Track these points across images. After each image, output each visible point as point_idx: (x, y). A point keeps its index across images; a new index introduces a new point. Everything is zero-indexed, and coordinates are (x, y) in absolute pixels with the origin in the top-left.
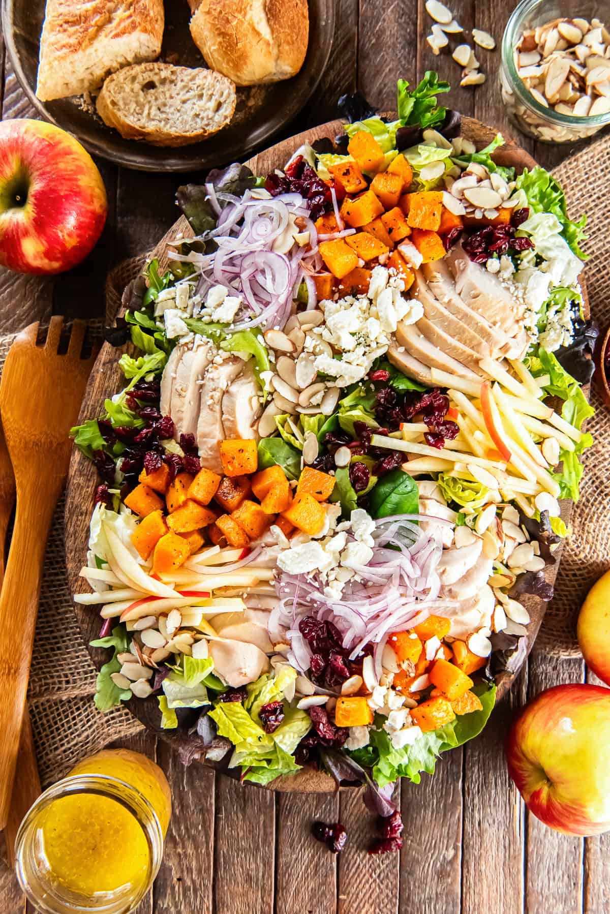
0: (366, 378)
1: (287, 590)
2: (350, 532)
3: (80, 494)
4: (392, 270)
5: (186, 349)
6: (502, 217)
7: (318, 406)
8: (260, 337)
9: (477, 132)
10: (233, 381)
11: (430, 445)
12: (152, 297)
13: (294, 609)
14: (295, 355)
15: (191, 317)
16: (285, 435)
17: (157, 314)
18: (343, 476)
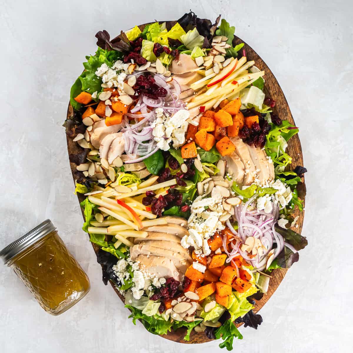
0: (190, 206)
1: (179, 103)
2: (166, 139)
3: (280, 101)
4: (203, 256)
5: (270, 180)
6: (169, 303)
7: (204, 185)
8: (242, 199)
9: (197, 338)
10: (245, 176)
11: (151, 191)
12: (294, 193)
13: (172, 97)
14: (225, 200)
15: (274, 194)
16: (212, 165)
17: (289, 188)
18: (180, 160)
